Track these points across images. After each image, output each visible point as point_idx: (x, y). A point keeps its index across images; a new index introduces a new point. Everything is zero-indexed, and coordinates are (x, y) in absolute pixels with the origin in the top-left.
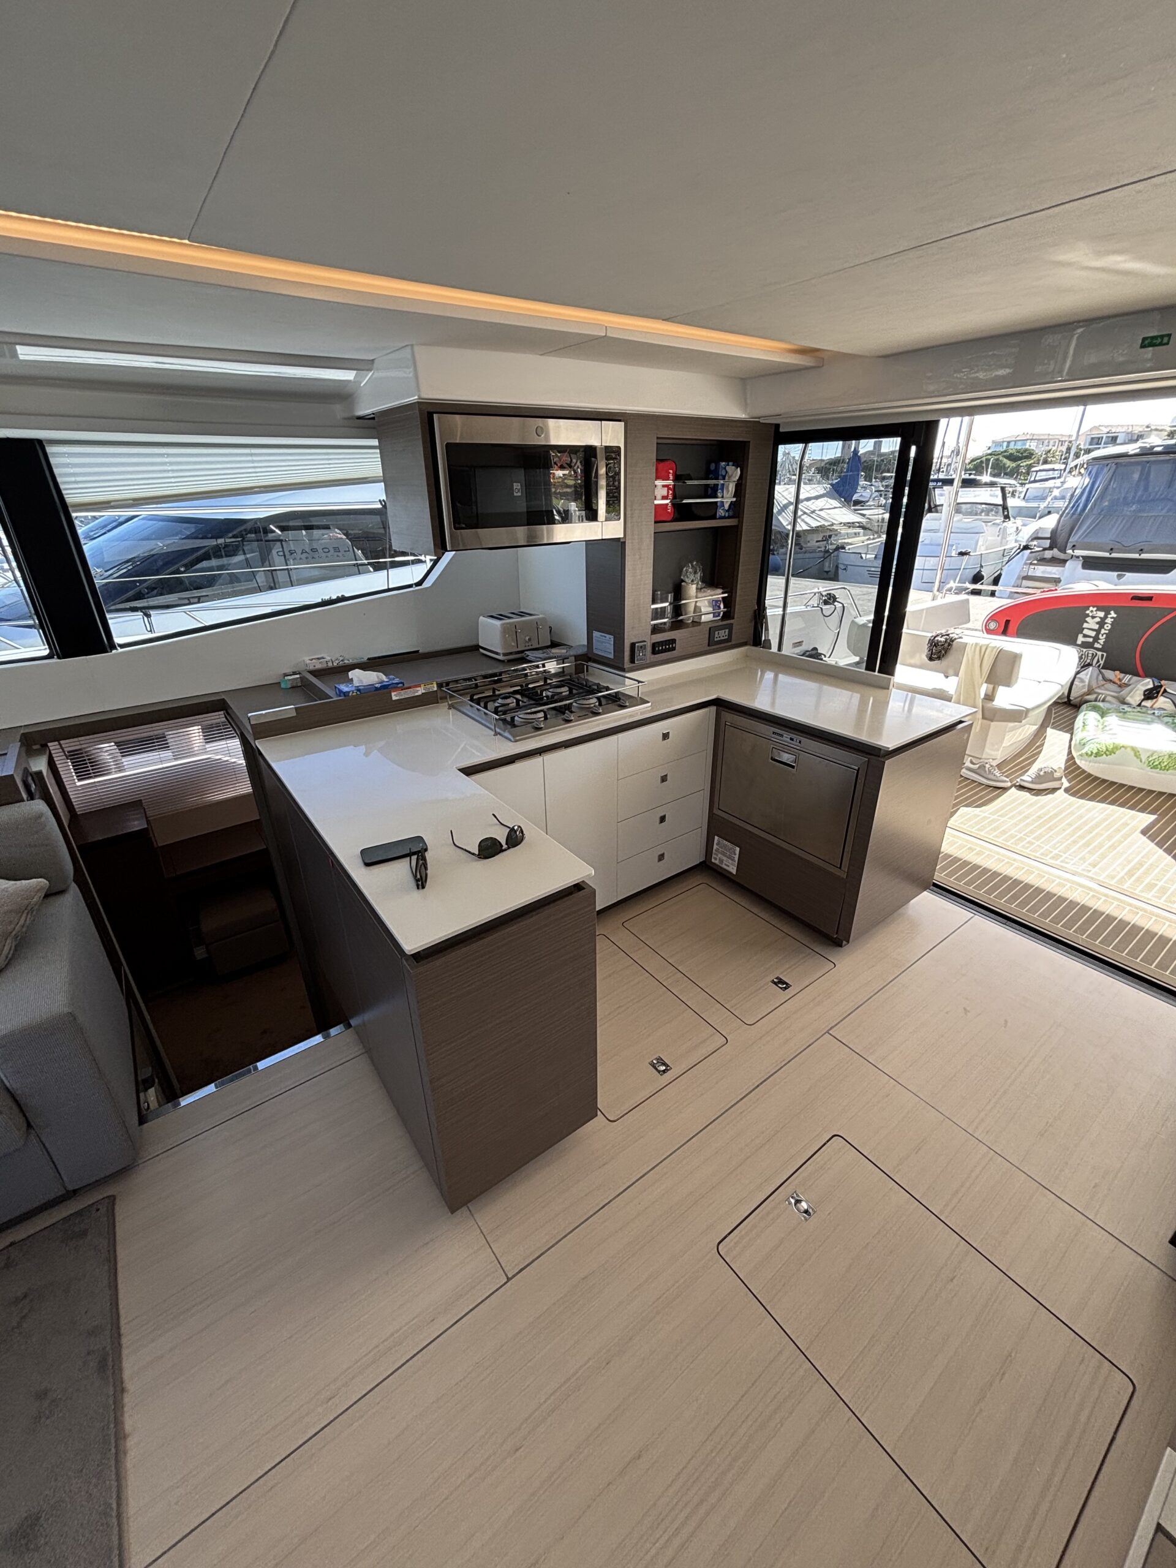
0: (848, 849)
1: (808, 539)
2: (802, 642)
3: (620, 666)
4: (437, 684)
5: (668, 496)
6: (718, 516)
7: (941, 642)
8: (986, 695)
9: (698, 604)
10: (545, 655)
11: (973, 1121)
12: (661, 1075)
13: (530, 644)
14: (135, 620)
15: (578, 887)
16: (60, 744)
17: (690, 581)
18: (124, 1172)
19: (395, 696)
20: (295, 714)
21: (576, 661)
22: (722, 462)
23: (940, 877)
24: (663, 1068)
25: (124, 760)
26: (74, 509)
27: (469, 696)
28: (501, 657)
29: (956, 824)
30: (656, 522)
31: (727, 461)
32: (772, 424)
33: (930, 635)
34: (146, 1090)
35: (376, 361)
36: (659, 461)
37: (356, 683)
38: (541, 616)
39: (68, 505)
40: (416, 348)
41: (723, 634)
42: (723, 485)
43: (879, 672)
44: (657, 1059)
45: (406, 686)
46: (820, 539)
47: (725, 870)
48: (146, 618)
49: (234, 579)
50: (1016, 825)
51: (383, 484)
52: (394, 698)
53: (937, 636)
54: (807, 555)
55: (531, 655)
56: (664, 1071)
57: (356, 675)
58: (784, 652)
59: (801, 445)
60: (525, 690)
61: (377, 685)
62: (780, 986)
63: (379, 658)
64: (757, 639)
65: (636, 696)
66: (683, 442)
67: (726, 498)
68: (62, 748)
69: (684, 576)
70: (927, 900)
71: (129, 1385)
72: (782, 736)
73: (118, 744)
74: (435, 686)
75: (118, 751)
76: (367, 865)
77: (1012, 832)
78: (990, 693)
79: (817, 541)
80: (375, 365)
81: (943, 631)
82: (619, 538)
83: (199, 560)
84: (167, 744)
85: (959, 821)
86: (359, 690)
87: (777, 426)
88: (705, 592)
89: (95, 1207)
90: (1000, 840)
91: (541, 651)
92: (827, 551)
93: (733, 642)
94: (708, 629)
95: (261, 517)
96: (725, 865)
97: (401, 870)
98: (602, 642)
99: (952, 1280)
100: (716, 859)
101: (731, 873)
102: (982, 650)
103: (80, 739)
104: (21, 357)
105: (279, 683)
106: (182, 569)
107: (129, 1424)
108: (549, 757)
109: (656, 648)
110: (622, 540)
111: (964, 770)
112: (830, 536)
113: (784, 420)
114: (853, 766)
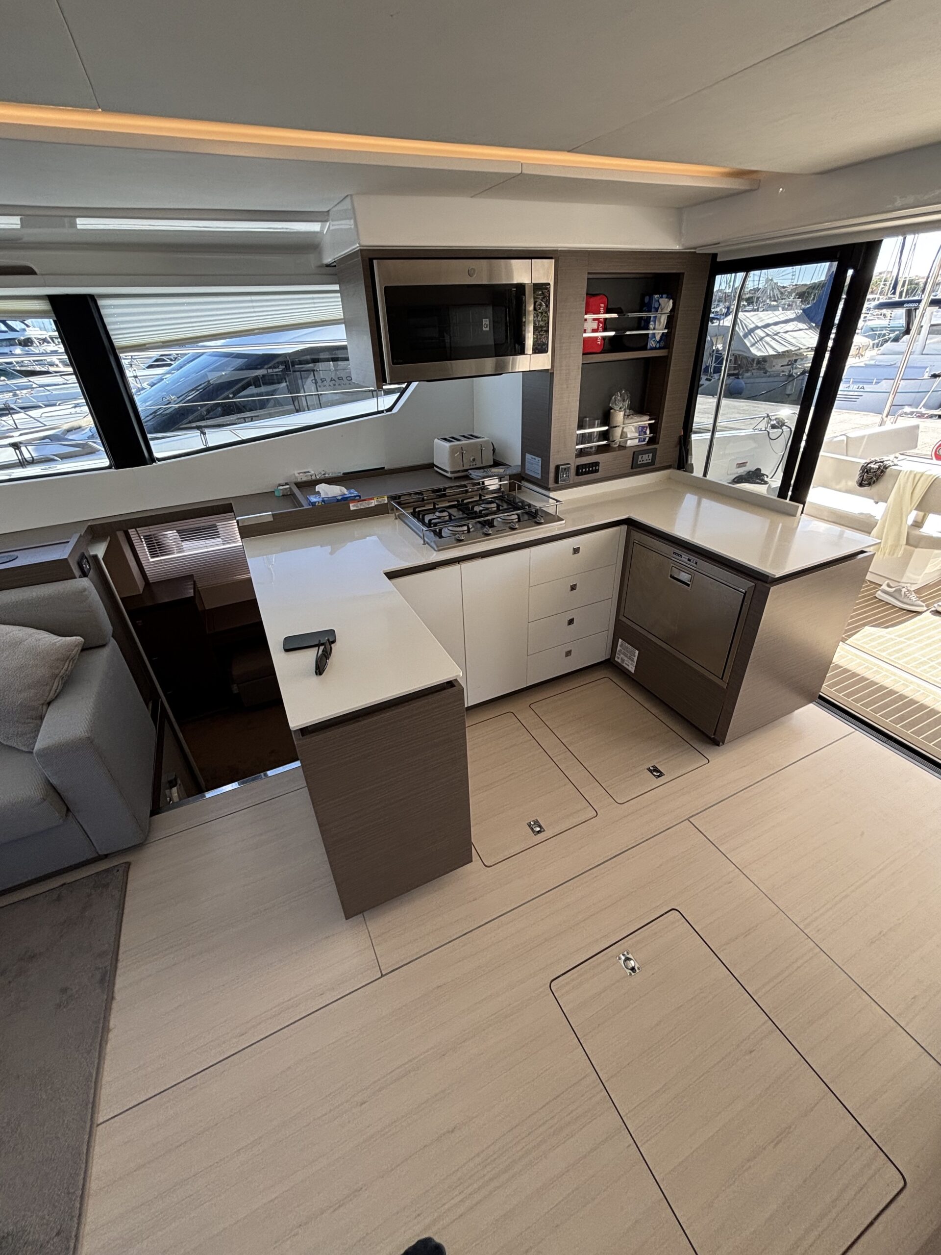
0: (730, 663)
1: (774, 364)
2: (747, 462)
3: (546, 485)
4: (388, 497)
5: (598, 329)
6: (648, 347)
7: (873, 468)
8: (915, 521)
9: (625, 430)
10: (485, 474)
11: (806, 919)
12: (535, 835)
13: (474, 463)
14: (193, 437)
15: (450, 684)
16: (137, 531)
17: (618, 409)
18: (138, 847)
19: (352, 507)
20: (272, 519)
21: (510, 479)
22: (656, 294)
23: (826, 690)
24: (538, 829)
25: (184, 543)
26: (120, 351)
27: (412, 508)
28: (449, 475)
29: (859, 643)
30: (584, 354)
31: (661, 293)
32: (709, 254)
33: (863, 462)
34: (171, 788)
35: (330, 212)
36: (590, 295)
37: (323, 495)
38: (486, 439)
39: (116, 347)
40: (354, 197)
41: (647, 458)
42: (655, 317)
43: (791, 500)
44: (533, 821)
45: (362, 498)
46: (786, 363)
47: (625, 668)
48: (202, 435)
49: (278, 403)
50: (922, 648)
51: (344, 325)
52: (352, 508)
53: (871, 462)
54: (771, 379)
55: (474, 474)
56: (539, 832)
57: (321, 488)
58: (709, 477)
59: (742, 273)
60: (461, 505)
61: (338, 498)
62: (655, 774)
63: (352, 473)
64: (682, 462)
65: (554, 514)
66: (619, 276)
67: (658, 329)
68: (138, 534)
69: (613, 404)
70: (811, 712)
71: (118, 996)
72: (681, 556)
73: (178, 531)
74: (386, 499)
75: (178, 537)
76: (287, 650)
77: (916, 655)
78: (920, 520)
79: (782, 366)
80: (331, 217)
81: (878, 459)
82: (548, 369)
83: (244, 388)
84: (218, 532)
85: (862, 641)
86: (323, 501)
87: (715, 256)
88: (632, 418)
89: (116, 868)
90: (900, 662)
91: (482, 470)
92: (790, 375)
93: (657, 465)
94: (632, 453)
95: (290, 352)
96: (626, 664)
97: (310, 656)
98: (532, 464)
99: (751, 1052)
100: (618, 658)
101: (630, 672)
102: (916, 478)
103: (150, 527)
104: (79, 227)
105: (274, 492)
106: (231, 396)
107: (112, 1024)
108: (466, 566)
109: (581, 470)
110: (550, 371)
111: (879, 592)
112: (796, 361)
113: (721, 249)
114: (741, 590)
